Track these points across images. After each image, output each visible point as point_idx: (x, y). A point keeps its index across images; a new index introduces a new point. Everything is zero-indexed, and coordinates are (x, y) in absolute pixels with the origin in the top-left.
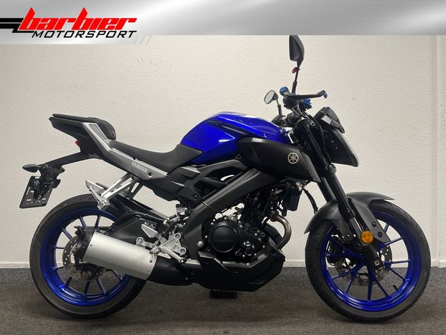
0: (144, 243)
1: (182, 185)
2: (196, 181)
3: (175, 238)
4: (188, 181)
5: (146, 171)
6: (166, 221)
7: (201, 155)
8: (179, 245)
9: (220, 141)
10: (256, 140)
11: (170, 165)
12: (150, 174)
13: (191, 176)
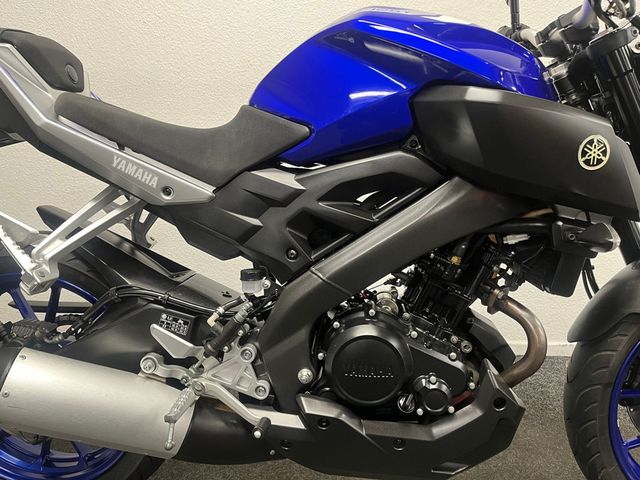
0: (162, 371)
1: (255, 222)
2: (292, 210)
3: (239, 360)
5: (154, 183)
6: (215, 316)
7: (306, 138)
8: (250, 374)
9: (353, 96)
10: (476, 94)
11: (222, 165)
12: (167, 191)
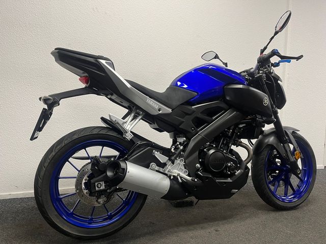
0: (157, 168)
1: (183, 120)
2: (193, 117)
3: (180, 162)
4: (187, 116)
5: (157, 107)
6: (173, 149)
7: (196, 96)
8: (183, 168)
12: (159, 110)
13: (189, 113)
